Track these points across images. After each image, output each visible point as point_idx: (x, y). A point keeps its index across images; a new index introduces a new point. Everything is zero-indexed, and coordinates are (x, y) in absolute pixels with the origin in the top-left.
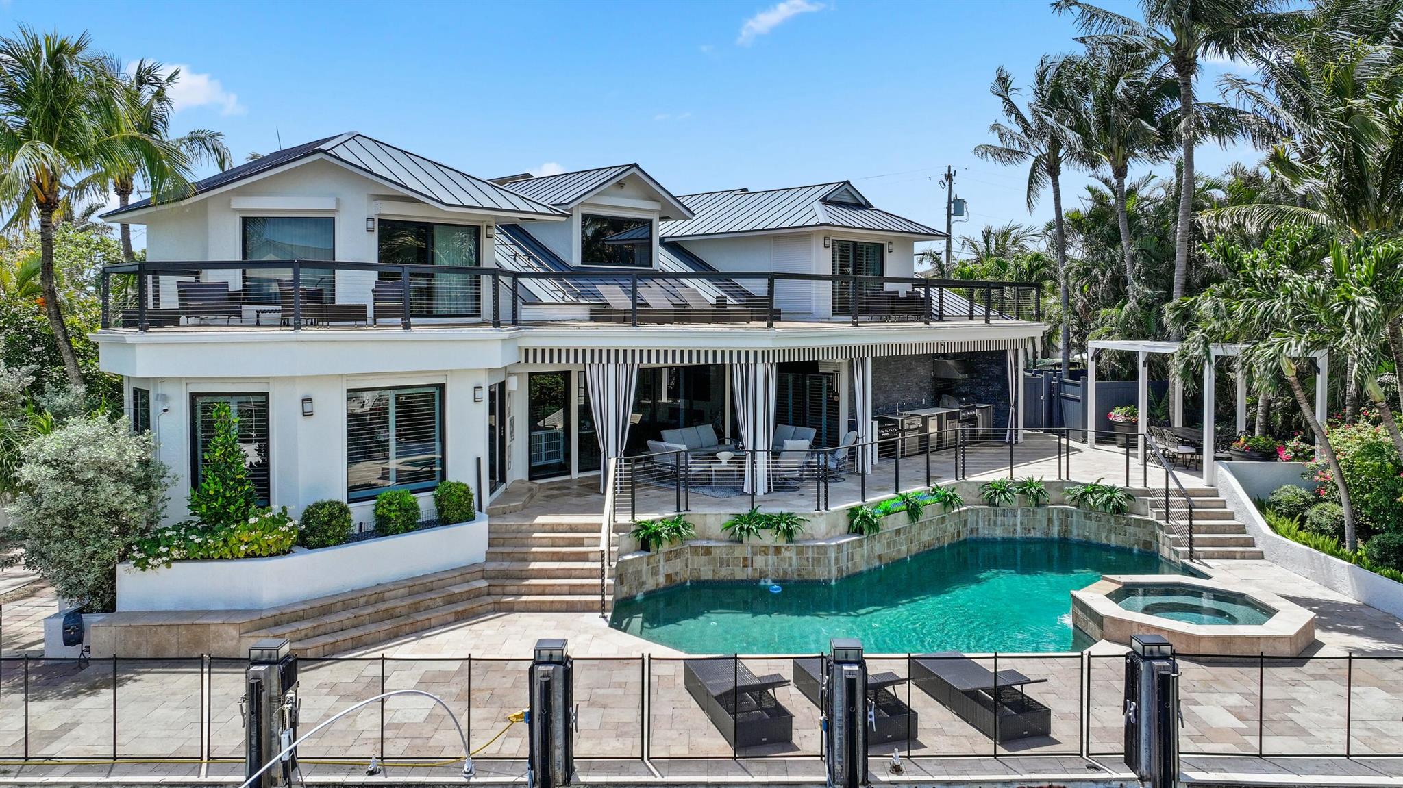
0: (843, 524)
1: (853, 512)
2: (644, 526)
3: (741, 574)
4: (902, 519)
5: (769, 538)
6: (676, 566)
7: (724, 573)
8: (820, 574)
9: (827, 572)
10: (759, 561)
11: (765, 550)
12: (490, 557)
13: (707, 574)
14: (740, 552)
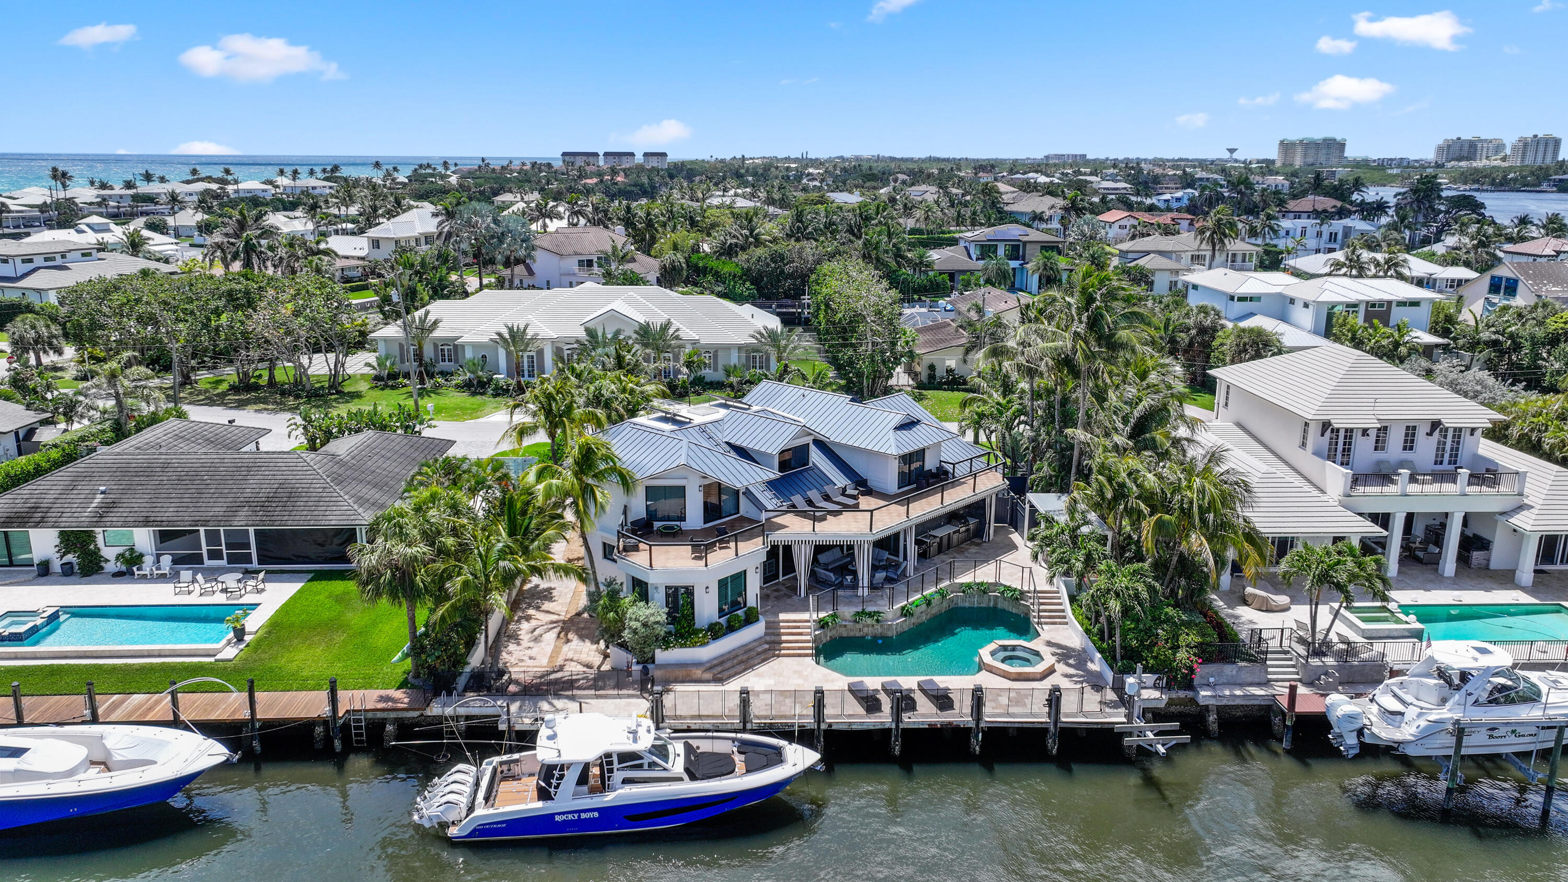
0: (899, 613)
1: (903, 608)
2: (821, 620)
3: (858, 634)
4: (924, 607)
5: (869, 621)
6: (834, 632)
7: (852, 634)
8: (890, 634)
9: (892, 633)
10: (866, 630)
11: (868, 626)
12: (766, 634)
13: (845, 635)
14: (858, 626)
